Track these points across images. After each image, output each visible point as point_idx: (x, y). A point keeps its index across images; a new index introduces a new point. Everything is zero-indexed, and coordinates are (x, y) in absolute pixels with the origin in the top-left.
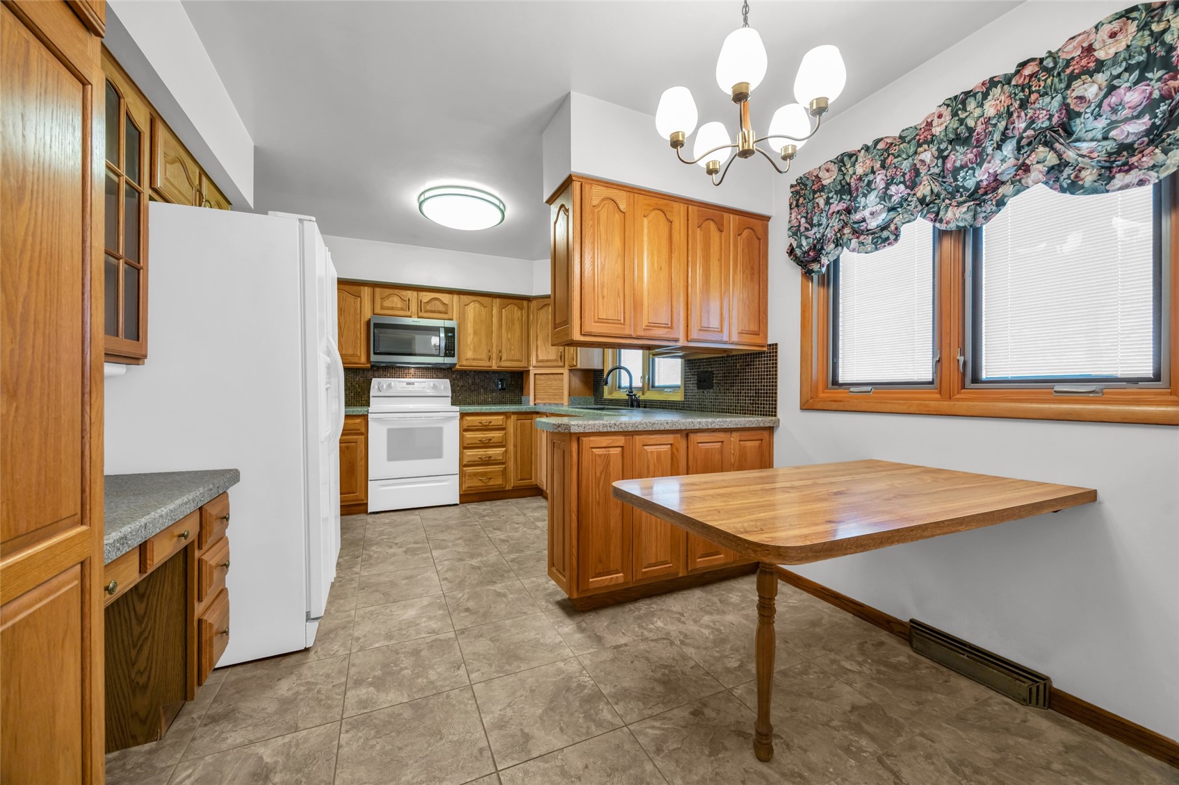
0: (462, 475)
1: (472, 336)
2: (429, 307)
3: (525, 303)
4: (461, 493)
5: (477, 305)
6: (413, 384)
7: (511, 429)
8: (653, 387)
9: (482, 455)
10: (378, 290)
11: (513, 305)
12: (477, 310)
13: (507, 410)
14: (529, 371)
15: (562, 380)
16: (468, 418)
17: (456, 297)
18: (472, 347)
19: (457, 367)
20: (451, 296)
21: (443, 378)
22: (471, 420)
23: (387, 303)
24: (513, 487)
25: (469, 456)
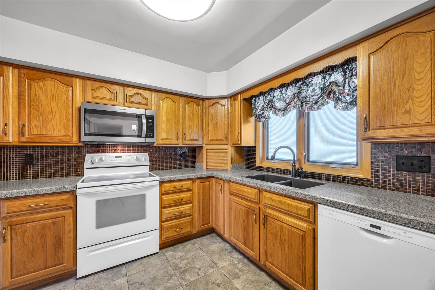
0: (161, 229)
1: (165, 123)
2: (133, 99)
3: (201, 101)
4: (161, 243)
5: (169, 101)
6: (121, 157)
7: (196, 191)
8: (308, 161)
9: (176, 212)
10: (89, 83)
11: (193, 103)
12: (169, 104)
13: (193, 177)
14: (203, 147)
15: (227, 153)
16: (166, 185)
17: (154, 94)
18: (165, 130)
19: (155, 145)
20: (150, 92)
21: (144, 152)
22: (168, 186)
23: (97, 94)
24: (198, 231)
25: (166, 214)
